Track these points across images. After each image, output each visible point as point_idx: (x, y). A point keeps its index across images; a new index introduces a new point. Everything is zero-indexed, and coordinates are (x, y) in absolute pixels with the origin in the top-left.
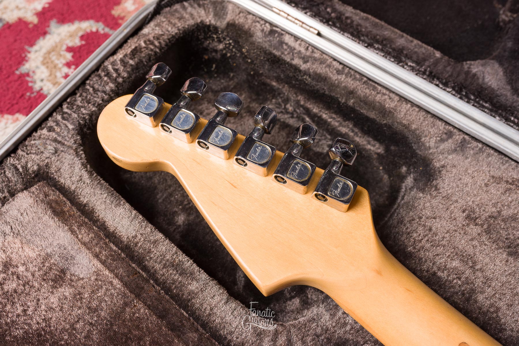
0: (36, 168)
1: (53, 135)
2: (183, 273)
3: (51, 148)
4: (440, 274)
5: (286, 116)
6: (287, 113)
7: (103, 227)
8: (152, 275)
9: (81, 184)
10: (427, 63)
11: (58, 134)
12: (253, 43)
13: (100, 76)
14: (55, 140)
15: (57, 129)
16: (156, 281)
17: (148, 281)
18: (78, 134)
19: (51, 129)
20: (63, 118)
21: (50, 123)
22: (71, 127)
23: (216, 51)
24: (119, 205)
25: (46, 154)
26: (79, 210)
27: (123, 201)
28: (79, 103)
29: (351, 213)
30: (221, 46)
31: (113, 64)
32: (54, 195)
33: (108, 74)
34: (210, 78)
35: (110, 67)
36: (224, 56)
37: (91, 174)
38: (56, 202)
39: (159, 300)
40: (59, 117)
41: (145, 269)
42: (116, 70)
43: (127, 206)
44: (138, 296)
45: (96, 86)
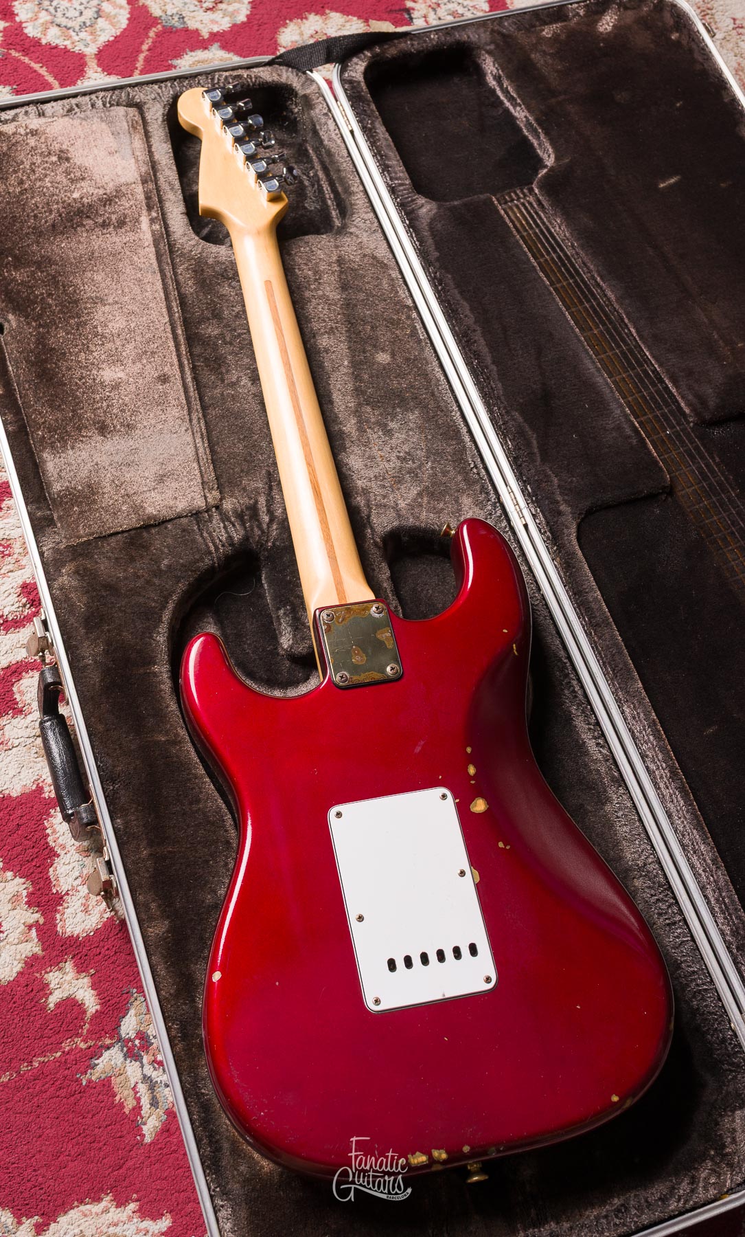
0: (138, 101)
1: (160, 91)
2: (172, 189)
3: (153, 96)
4: (297, 270)
5: (305, 177)
6: (308, 177)
7: (150, 147)
8: (156, 181)
9: (154, 121)
10: (396, 182)
11: (162, 92)
12: (309, 114)
13: (207, 78)
14: (158, 94)
15: (164, 89)
16: (156, 184)
17: (151, 181)
18: (173, 98)
19: (160, 87)
20: (171, 86)
21: (163, 85)
22: (171, 92)
23: (292, 113)
24: (166, 142)
25: (148, 97)
26: (145, 132)
27: (169, 142)
28: (185, 84)
29: (270, 204)
30: (296, 110)
31: (220, 76)
32: (138, 118)
33: (213, 79)
34: (280, 129)
35: (217, 76)
36: (296, 118)
37: (164, 121)
38: (136, 122)
39: (151, 192)
40: (169, 84)
41: (155, 175)
42: (219, 80)
43: (170, 146)
44: (143, 184)
45: (201, 81)
